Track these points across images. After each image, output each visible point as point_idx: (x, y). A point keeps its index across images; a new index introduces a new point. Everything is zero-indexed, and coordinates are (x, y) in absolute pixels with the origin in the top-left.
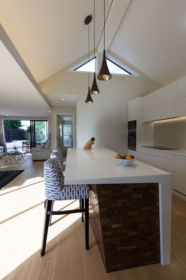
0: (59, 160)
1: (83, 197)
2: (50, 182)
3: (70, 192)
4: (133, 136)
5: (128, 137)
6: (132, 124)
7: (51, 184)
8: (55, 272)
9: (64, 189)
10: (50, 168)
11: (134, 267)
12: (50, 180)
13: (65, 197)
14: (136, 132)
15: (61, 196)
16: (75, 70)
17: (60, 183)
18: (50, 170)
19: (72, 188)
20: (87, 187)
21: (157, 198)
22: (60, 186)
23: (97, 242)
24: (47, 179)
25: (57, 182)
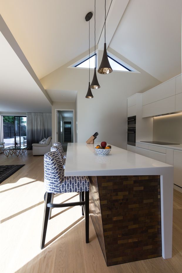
0: (59, 153)
1: (84, 189)
2: (50, 175)
3: (71, 184)
4: (133, 131)
5: (128, 133)
6: (132, 120)
7: (51, 176)
8: (55, 265)
9: (64, 182)
10: (50, 160)
11: (135, 261)
12: (50, 172)
13: (65, 190)
14: (135, 127)
15: (61, 189)
16: (76, 66)
17: (60, 175)
18: (50, 162)
19: (72, 181)
20: (87, 180)
21: (159, 191)
22: (60, 179)
23: (98, 235)
24: (47, 172)
25: (57, 174)
